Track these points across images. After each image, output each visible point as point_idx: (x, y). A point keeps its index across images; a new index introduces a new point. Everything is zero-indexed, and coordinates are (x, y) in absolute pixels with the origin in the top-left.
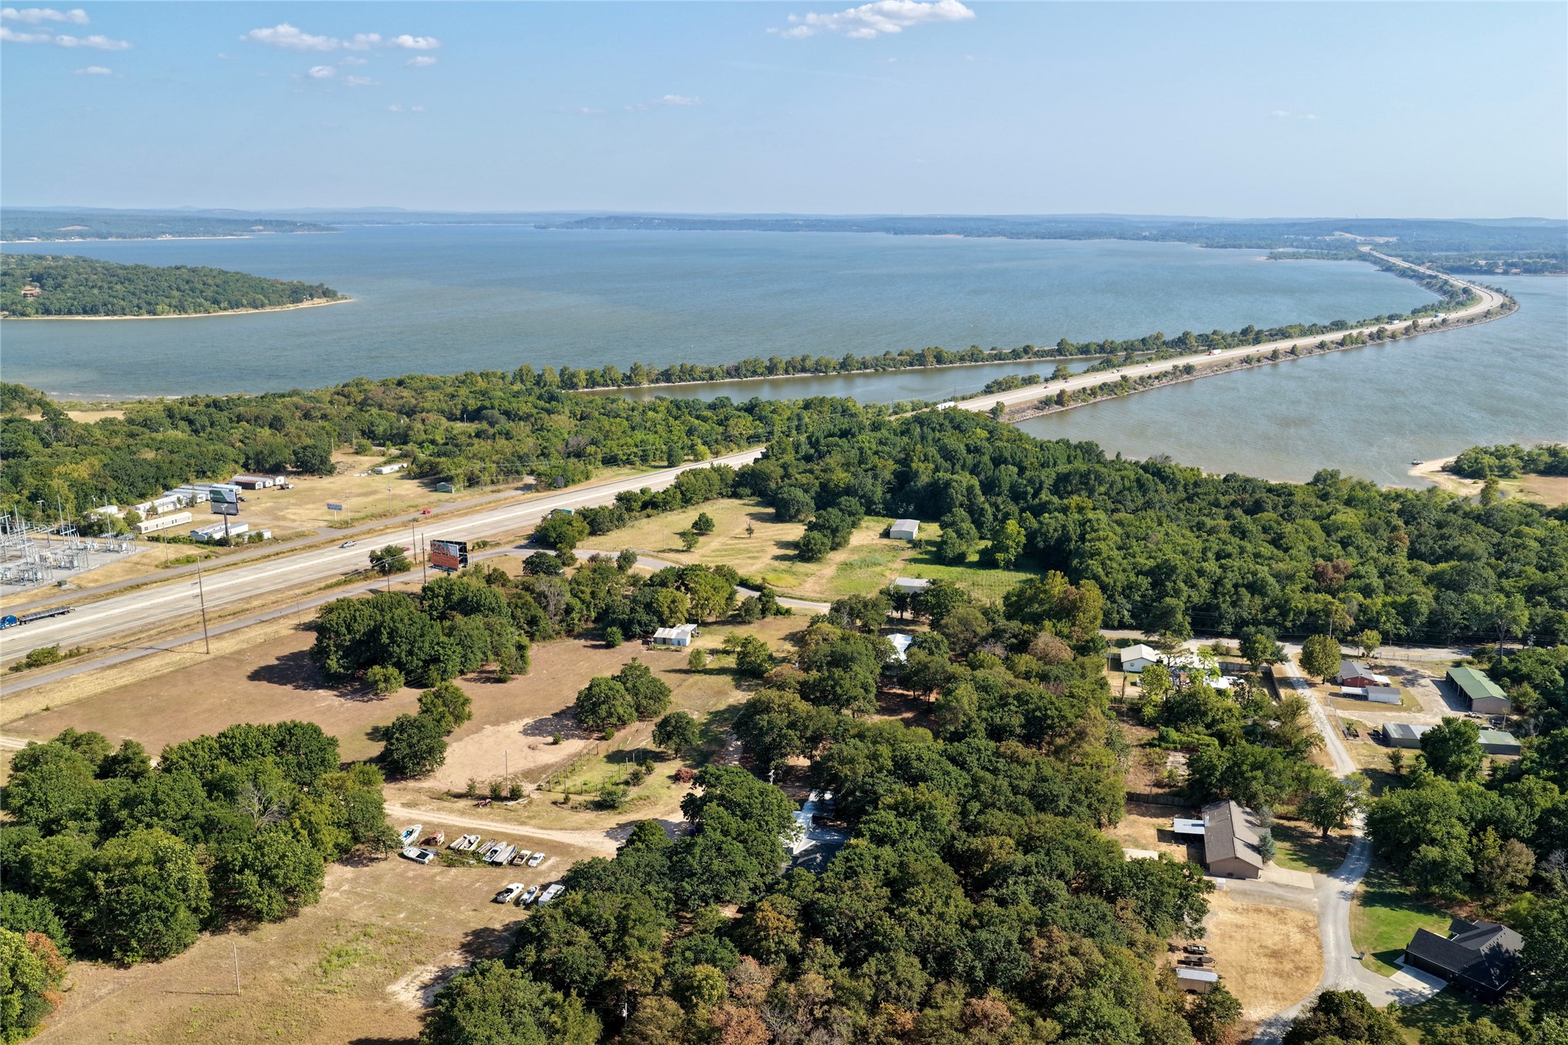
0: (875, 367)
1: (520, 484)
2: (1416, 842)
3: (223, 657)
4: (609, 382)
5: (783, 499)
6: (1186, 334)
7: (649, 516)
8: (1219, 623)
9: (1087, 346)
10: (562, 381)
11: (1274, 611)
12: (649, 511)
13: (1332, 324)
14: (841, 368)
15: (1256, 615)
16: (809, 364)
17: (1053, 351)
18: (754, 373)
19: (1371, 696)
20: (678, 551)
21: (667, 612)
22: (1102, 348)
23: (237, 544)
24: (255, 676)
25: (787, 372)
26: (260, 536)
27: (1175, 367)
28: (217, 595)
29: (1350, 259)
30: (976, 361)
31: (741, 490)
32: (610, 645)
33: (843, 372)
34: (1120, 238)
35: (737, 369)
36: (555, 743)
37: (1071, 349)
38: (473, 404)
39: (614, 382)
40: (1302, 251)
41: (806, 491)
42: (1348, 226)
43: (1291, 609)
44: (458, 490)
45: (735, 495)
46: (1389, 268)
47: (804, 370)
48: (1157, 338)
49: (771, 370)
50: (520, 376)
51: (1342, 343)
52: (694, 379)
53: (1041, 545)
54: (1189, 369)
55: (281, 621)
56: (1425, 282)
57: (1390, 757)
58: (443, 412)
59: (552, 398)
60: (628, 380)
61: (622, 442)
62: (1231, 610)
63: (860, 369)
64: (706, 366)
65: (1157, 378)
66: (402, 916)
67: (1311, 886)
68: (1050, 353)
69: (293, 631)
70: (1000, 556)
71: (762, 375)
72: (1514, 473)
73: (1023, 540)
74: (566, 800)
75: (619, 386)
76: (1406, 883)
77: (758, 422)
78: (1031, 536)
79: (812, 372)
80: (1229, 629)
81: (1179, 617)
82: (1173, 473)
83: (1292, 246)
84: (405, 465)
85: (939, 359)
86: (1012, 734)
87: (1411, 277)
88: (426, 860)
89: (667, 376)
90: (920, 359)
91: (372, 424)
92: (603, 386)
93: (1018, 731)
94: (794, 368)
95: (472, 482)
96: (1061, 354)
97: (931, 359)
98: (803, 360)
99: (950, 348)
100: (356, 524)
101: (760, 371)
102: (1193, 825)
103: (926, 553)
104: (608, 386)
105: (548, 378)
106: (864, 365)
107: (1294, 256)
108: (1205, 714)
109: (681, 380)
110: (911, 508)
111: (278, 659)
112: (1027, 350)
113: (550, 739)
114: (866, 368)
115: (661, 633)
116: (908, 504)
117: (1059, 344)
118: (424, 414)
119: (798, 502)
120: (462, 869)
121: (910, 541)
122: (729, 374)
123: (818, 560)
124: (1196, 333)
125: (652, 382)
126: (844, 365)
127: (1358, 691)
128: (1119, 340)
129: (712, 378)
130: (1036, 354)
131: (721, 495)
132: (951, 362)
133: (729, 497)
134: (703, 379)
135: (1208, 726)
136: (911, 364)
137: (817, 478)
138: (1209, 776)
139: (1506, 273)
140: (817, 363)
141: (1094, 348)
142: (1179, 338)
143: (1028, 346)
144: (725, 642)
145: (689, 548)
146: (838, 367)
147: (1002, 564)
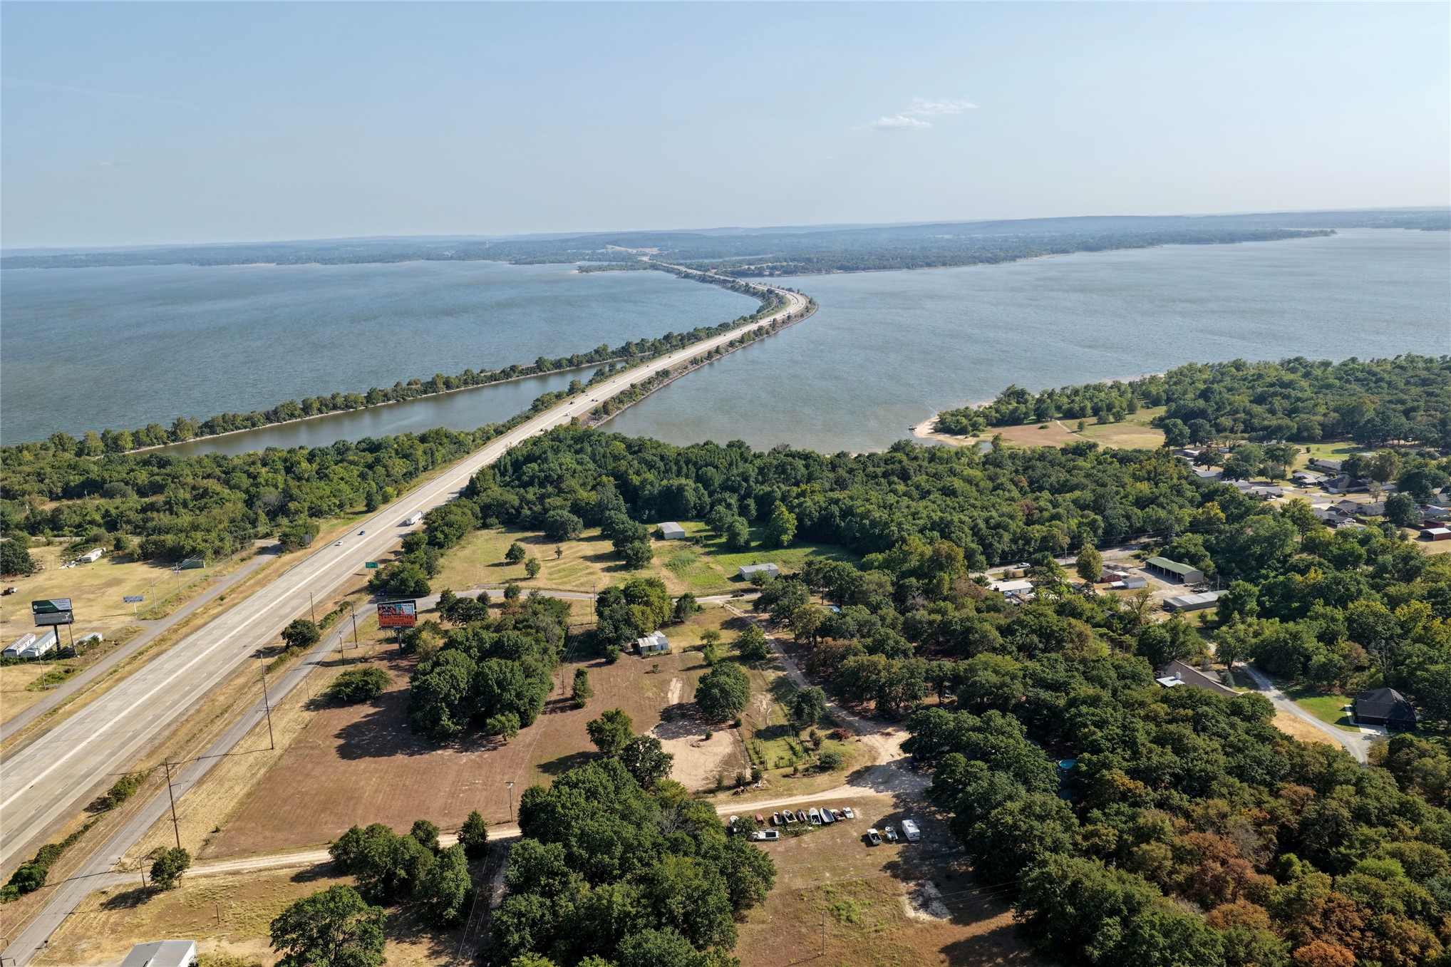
0: (395, 398)
3: (293, 748)
4: (155, 441)
5: (556, 521)
9: (560, 361)
10: (106, 445)
12: (437, 550)
14: (368, 402)
16: (340, 400)
17: (533, 367)
18: (292, 416)
22: (570, 362)
24: (350, 756)
25: (320, 411)
26: (95, 639)
27: (657, 373)
30: (477, 384)
31: (489, 521)
32: (611, 661)
33: (371, 406)
35: (275, 412)
37: (548, 365)
39: (159, 439)
41: (565, 510)
44: (209, 564)
45: (485, 526)
47: (335, 408)
48: (604, 349)
49: (306, 409)
51: (742, 341)
52: (237, 428)
53: (811, 524)
54: (664, 374)
55: (286, 708)
56: (730, 285)
57: (1200, 617)
60: (173, 435)
63: (384, 401)
64: (247, 414)
65: (650, 383)
68: (532, 370)
69: (310, 713)
70: (783, 538)
71: (299, 416)
72: (981, 427)
73: (796, 522)
74: (795, 771)
75: (165, 443)
76: (1296, 684)
78: (800, 519)
79: (343, 409)
81: (979, 557)
84: (105, 549)
85: (448, 384)
87: (711, 282)
89: (209, 427)
90: (431, 386)
92: (149, 445)
94: (326, 406)
95: (218, 553)
96: (541, 370)
97: (441, 385)
98: (333, 397)
99: (454, 374)
100: (168, 611)
101: (297, 413)
102: (1171, 680)
104: (154, 445)
105: (92, 444)
106: (386, 397)
107: (600, 269)
109: (226, 430)
112: (513, 368)
113: (700, 737)
114: (389, 400)
115: (642, 643)
117: (537, 362)
119: (569, 520)
121: (686, 539)
122: (268, 418)
123: (642, 567)
125: (196, 435)
126: (370, 398)
127: (1120, 583)
128: (581, 354)
129: (254, 425)
130: (521, 372)
131: (476, 528)
132: (458, 387)
133: (479, 529)
134: (245, 427)
136: (425, 392)
137: (565, 499)
139: (771, 275)
140: (346, 399)
141: (564, 363)
142: (623, 348)
143: (514, 366)
144: (702, 638)
145: (532, 575)
146: (365, 401)
147: (787, 544)
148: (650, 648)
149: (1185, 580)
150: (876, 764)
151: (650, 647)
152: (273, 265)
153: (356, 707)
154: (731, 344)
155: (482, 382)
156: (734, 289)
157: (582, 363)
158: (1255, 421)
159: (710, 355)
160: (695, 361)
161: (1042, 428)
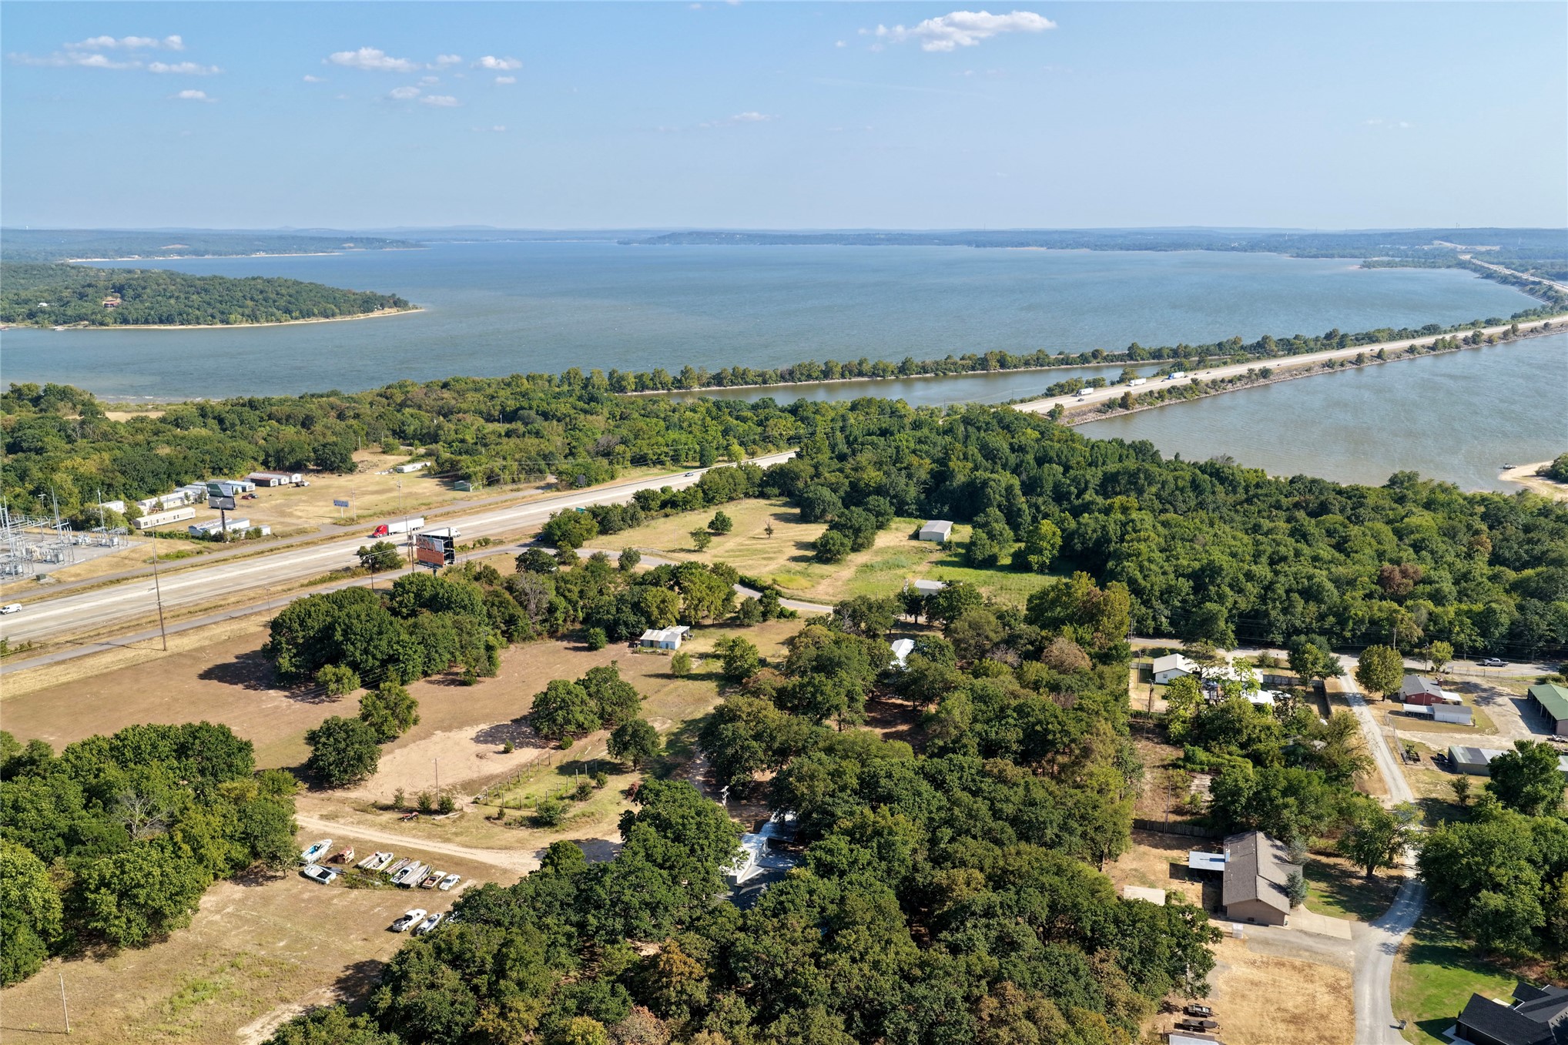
0: (935, 371)
1: (542, 484)
2: (1476, 887)
3: (179, 654)
4: (659, 386)
5: (808, 498)
7: (667, 516)
8: (1269, 632)
9: (1160, 350)
10: (611, 384)
11: (1331, 619)
12: (668, 510)
13: (1424, 328)
14: (900, 372)
15: (1311, 623)
16: (866, 367)
17: (1123, 355)
18: (809, 377)
19: (1438, 715)
20: (689, 551)
21: (656, 612)
22: (1175, 353)
23: (233, 540)
24: (207, 675)
25: (843, 376)
26: (258, 532)
27: (1251, 371)
28: (195, 591)
29: (1449, 267)
30: (1042, 365)
31: (768, 490)
32: (593, 648)
33: (901, 377)
34: (1208, 249)
35: (791, 373)
36: (506, 751)
37: (1143, 353)
38: (512, 405)
39: (664, 386)
40: (1397, 259)
41: (835, 491)
42: (1448, 235)
43: (1350, 617)
44: (476, 489)
45: (762, 495)
46: (1489, 276)
47: (860, 374)
48: (1235, 343)
49: (827, 373)
50: (567, 378)
51: (1434, 348)
52: (747, 383)
53: (1079, 547)
54: (1265, 373)
55: (253, 618)
56: (1528, 288)
57: (1454, 785)
58: (481, 413)
59: (592, 399)
60: (678, 383)
62: (1281, 618)
63: (920, 373)
64: (759, 370)
65: (1230, 381)
66: (282, 944)
67: (1348, 936)
68: (1121, 358)
69: (261, 628)
70: (1033, 559)
71: (817, 378)
73: (1059, 541)
74: (501, 815)
75: (669, 390)
76: (1464, 935)
78: (1068, 537)
79: (870, 377)
80: (1280, 639)
81: (1222, 624)
82: (1233, 474)
83: (1388, 255)
84: (429, 464)
85: (1003, 363)
86: (1007, 749)
87: (1513, 284)
88: (327, 881)
89: (718, 380)
90: (983, 363)
91: (403, 423)
92: (653, 389)
93: (1015, 747)
94: (851, 372)
95: (492, 480)
96: (1132, 359)
97: (994, 363)
98: (860, 364)
99: (1013, 353)
100: (362, 521)
101: (815, 375)
102: (1212, 860)
103: (956, 555)
104: (656, 389)
105: (596, 380)
106: (924, 369)
107: (1389, 264)
108: (1239, 731)
109: (733, 383)
110: (946, 509)
111: (237, 657)
112: (1095, 355)
113: (502, 747)
114: (926, 372)
115: (649, 635)
116: (943, 505)
117: (1129, 349)
118: (461, 415)
119: (824, 501)
120: (364, 891)
121: (940, 543)
122: (783, 378)
123: (837, 561)
124: (1275, 338)
125: (703, 385)
126: (903, 369)
127: (1422, 709)
128: (1193, 345)
129: (765, 382)
130: (1105, 359)
131: (747, 495)
132: (1015, 367)
133: (756, 497)
134: (756, 383)
135: (1242, 746)
136: (973, 368)
137: (847, 477)
138: (1233, 802)
140: (874, 367)
141: (1165, 353)
142: (1258, 343)
143: (1097, 351)
145: (702, 547)
146: (896, 371)
147: (1036, 567)
148: (652, 644)
150: (606, 838)
151: (652, 642)
154: (1411, 349)
155: (1048, 364)
156: (1531, 291)
160: (1329, 364)
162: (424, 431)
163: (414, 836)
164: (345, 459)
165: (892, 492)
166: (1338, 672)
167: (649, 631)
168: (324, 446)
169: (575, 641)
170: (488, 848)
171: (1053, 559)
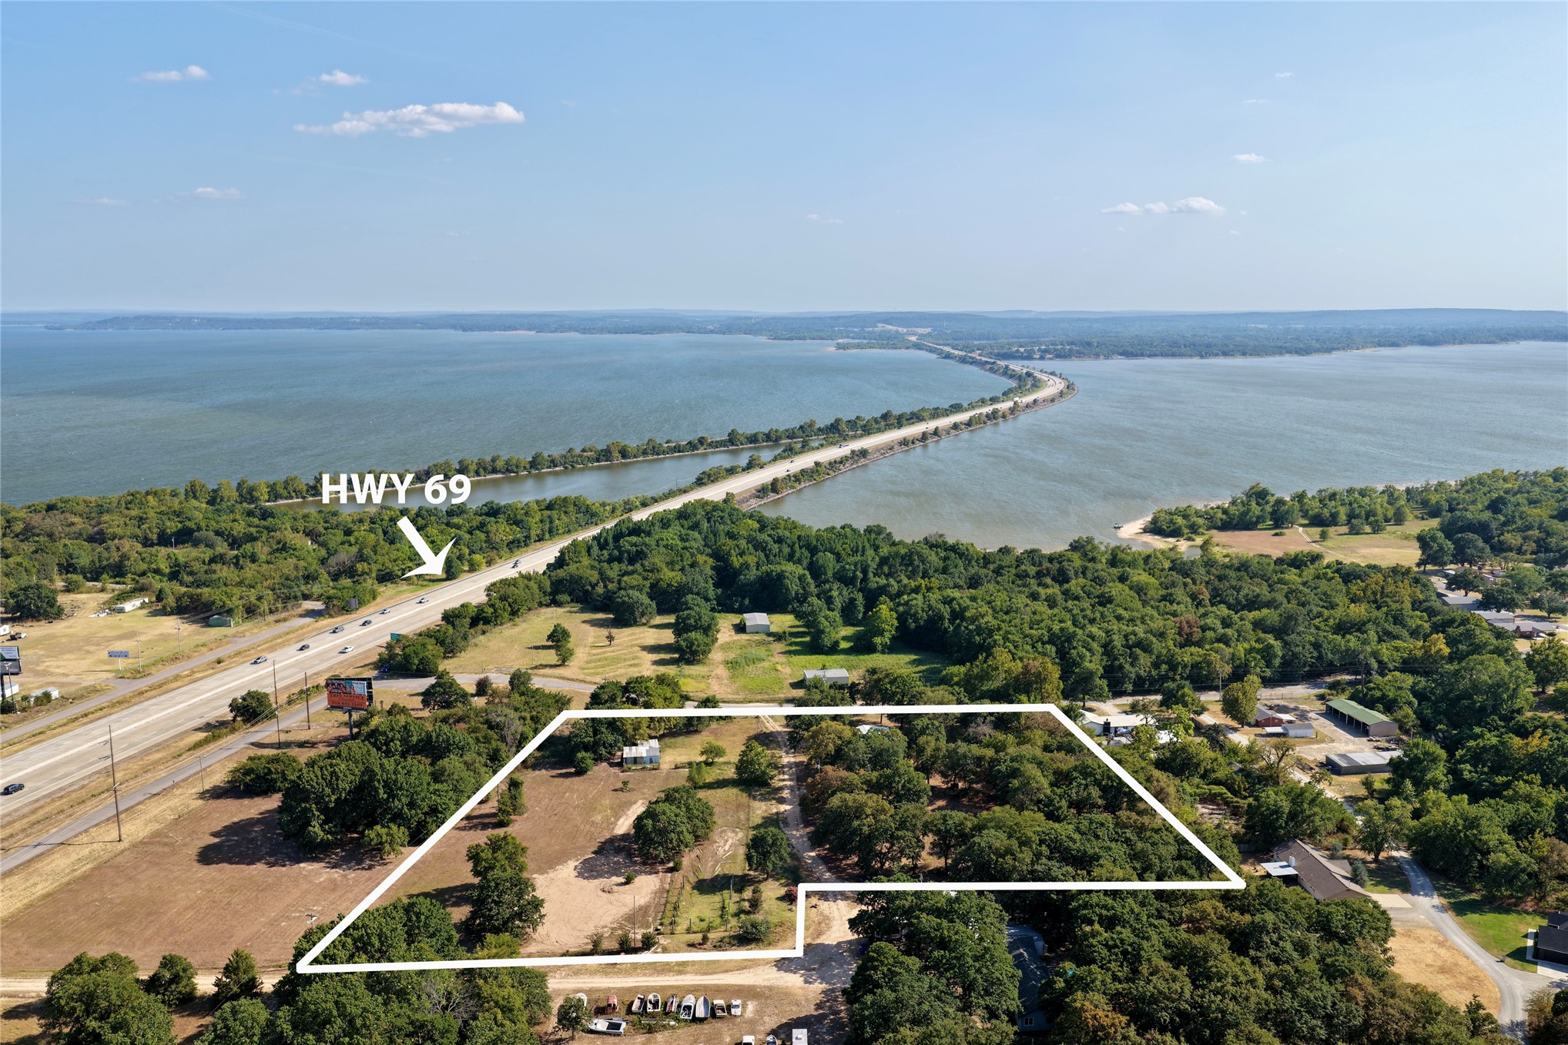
0: (564, 464)
1: (300, 611)
2: (1483, 852)
3: (142, 843)
4: (293, 494)
5: (624, 602)
6: (838, 421)
7: (484, 633)
8: (1124, 683)
9: (755, 435)
10: (241, 495)
11: (1164, 667)
12: (481, 626)
13: (951, 406)
14: (531, 467)
15: (1150, 672)
16: (500, 464)
17: (725, 441)
19: (1293, 733)
20: (551, 666)
21: (631, 731)
22: (768, 437)
23: (24, 710)
24: (207, 856)
26: (47, 696)
27: (853, 452)
28: (61, 772)
29: (907, 348)
30: (658, 454)
31: (560, 597)
32: (581, 772)
33: (534, 472)
34: (689, 332)
35: (427, 473)
36: (628, 882)
37: (742, 439)
38: (172, 526)
39: (298, 493)
40: (865, 341)
41: (641, 591)
42: (888, 318)
44: (237, 624)
46: (948, 356)
47: (494, 471)
48: (811, 426)
50: (192, 492)
51: (969, 424)
53: (913, 625)
54: (863, 453)
55: (177, 792)
56: (988, 366)
57: (1364, 784)
58: (136, 537)
59: (266, 514)
61: (393, 557)
62: (1131, 669)
63: (550, 467)
65: (841, 462)
67: (1407, 905)
68: (722, 443)
69: (200, 802)
70: (878, 640)
72: (1201, 530)
73: (896, 623)
74: (705, 939)
75: (304, 498)
76: (1470, 891)
77: (514, 527)
78: (902, 618)
79: (503, 473)
80: (1130, 687)
81: (1098, 682)
83: (848, 337)
84: (147, 600)
85: (624, 454)
86: (1094, 806)
87: (971, 363)
88: (621, 1030)
90: (606, 454)
91: (71, 556)
92: (286, 498)
93: (1100, 802)
94: (485, 469)
95: (251, 611)
96: (733, 444)
97: (616, 454)
98: (494, 460)
99: (633, 443)
100: (153, 670)
102: (1282, 867)
103: (796, 644)
104: (292, 498)
105: (225, 493)
106: (553, 463)
107: (859, 346)
108: (1198, 765)
110: (747, 602)
111: (215, 835)
112: (702, 441)
113: (622, 880)
114: (556, 466)
115: (629, 752)
116: (743, 598)
117: (729, 435)
118: (116, 541)
119: (642, 604)
120: (666, 1033)
121: (769, 634)
123: (699, 662)
124: (845, 419)
126: (534, 464)
127: (1278, 730)
128: (781, 429)
130: (710, 445)
131: (541, 605)
132: (635, 457)
133: (548, 606)
135: (1203, 777)
136: (598, 460)
137: (645, 579)
138: (1277, 819)
139: (1042, 358)
140: (507, 463)
141: (761, 437)
142: (831, 424)
143: (703, 438)
144: (702, 753)
145: (564, 661)
146: (528, 466)
147: (880, 648)
148: (635, 760)
149: (1371, 732)
150: (819, 941)
151: (635, 758)
152: (533, 333)
153: (256, 799)
154: (955, 426)
155: (664, 453)
156: (992, 370)
157: (781, 438)
158: (1553, 541)
159: (924, 437)
160: (904, 442)
161: (1276, 534)
162: (105, 563)
163: (645, 975)
164: (52, 603)
165: (695, 590)
166: (1203, 710)
167: (626, 749)
168: (25, 589)
169: (553, 769)
170: (727, 971)
171: (893, 639)
